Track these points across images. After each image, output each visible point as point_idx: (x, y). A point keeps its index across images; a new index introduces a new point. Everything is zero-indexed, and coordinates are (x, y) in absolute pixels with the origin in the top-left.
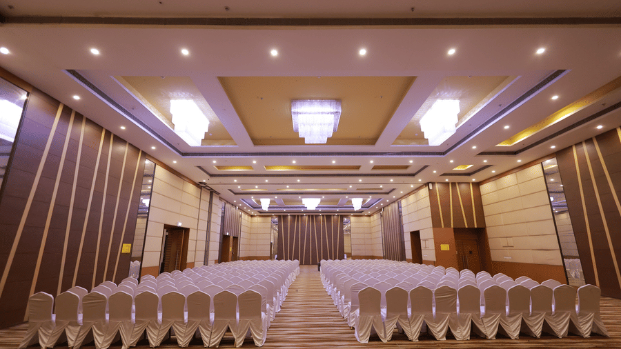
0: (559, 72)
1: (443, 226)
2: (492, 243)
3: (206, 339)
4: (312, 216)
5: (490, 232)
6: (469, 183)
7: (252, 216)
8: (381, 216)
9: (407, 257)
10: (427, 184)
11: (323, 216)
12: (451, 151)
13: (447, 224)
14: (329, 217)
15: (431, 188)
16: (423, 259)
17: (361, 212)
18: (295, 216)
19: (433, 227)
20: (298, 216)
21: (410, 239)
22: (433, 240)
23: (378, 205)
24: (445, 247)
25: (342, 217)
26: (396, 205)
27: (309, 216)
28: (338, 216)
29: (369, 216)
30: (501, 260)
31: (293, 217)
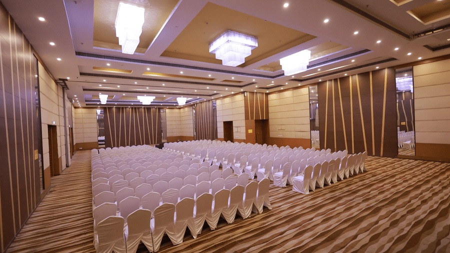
0: (367, 50)
1: (250, 119)
2: (271, 128)
3: (243, 214)
4: (135, 108)
5: (271, 122)
6: (263, 93)
7: (76, 107)
9: (219, 137)
10: (243, 92)
11: (144, 108)
12: (280, 77)
13: (252, 118)
14: (149, 110)
15: (245, 95)
16: (234, 138)
17: (175, 106)
18: (120, 108)
19: (245, 119)
20: (123, 108)
21: (223, 126)
22: (245, 127)
24: (250, 131)
25: (159, 109)
26: (210, 103)
27: (132, 108)
28: (157, 108)
29: (179, 108)
30: (275, 137)
31: (118, 109)
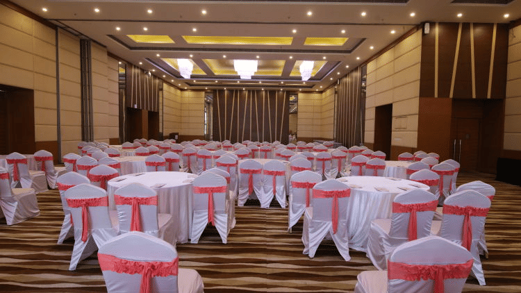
1: (436, 95)
4: (253, 91)
7: (182, 90)
8: (336, 92)
10: (420, 26)
11: (266, 91)
13: (444, 92)
14: (272, 93)
15: (427, 32)
16: (393, 143)
17: (311, 87)
18: (233, 90)
19: (420, 96)
20: (236, 91)
21: (374, 117)
22: (417, 116)
23: (334, 74)
25: (288, 94)
26: (357, 74)
27: (249, 91)
28: (283, 91)
29: (321, 92)
31: (231, 91)
